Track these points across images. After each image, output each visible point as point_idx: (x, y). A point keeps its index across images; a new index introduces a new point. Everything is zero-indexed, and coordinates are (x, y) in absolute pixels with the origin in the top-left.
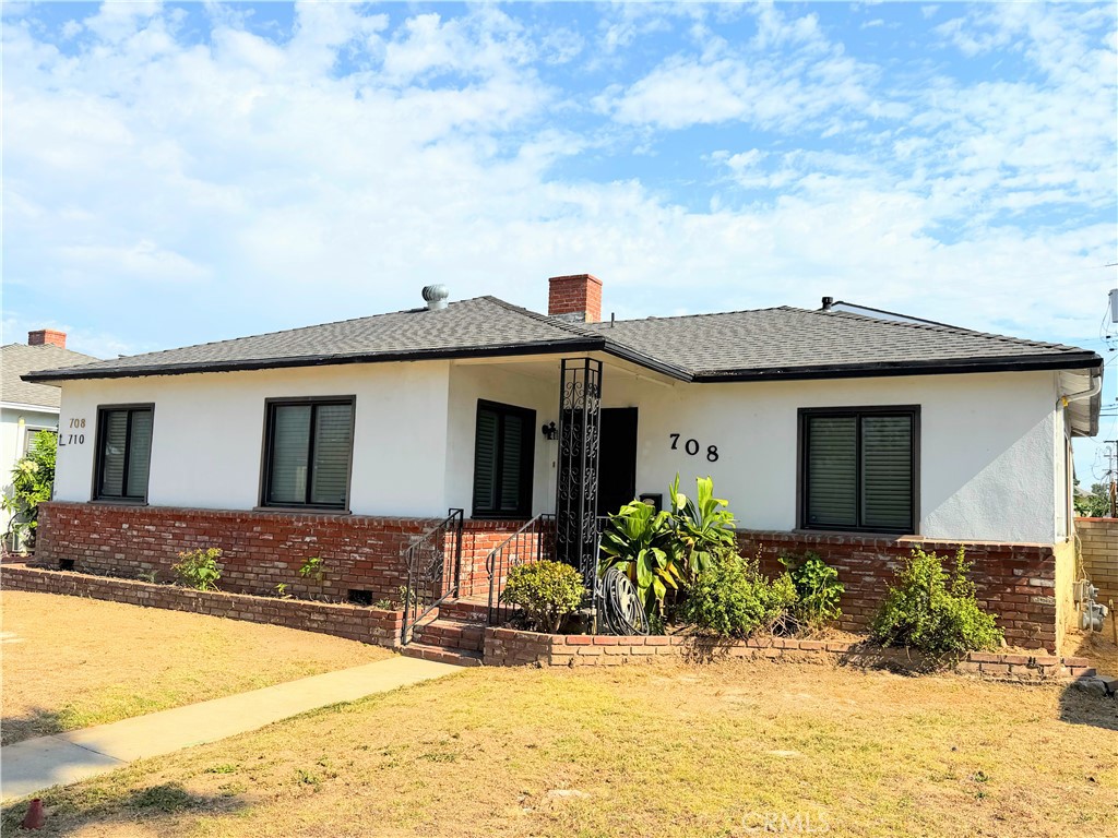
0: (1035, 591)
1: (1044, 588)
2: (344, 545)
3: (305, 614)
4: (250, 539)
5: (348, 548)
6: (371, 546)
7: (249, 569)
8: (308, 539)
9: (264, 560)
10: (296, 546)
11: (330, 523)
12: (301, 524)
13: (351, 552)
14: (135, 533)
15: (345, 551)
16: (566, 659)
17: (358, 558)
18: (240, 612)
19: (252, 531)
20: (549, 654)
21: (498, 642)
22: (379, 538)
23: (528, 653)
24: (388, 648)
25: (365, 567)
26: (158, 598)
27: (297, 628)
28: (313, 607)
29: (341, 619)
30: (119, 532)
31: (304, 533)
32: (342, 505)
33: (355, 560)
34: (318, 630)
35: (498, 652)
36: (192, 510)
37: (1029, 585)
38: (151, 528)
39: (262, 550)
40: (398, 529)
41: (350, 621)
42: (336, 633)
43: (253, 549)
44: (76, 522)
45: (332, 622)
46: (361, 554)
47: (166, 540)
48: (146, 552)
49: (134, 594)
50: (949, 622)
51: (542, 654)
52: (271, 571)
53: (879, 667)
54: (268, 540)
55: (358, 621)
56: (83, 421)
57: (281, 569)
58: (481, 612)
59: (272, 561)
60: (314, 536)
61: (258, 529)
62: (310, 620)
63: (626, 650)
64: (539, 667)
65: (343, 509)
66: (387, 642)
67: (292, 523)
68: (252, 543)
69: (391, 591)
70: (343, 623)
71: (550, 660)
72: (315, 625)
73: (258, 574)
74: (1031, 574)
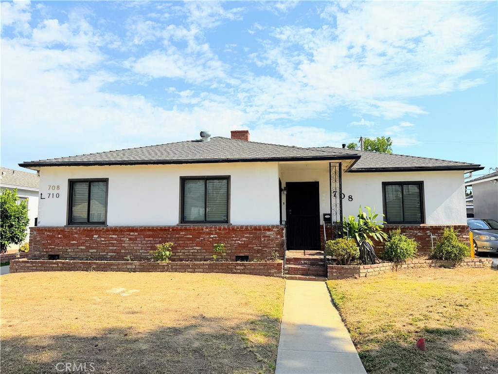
0: (464, 239)
1: (467, 238)
2: (232, 238)
3: (233, 267)
4: (178, 238)
5: (235, 239)
6: (246, 237)
7: (179, 251)
8: (212, 236)
9: (187, 247)
10: (206, 239)
11: (224, 229)
12: (208, 230)
13: (236, 240)
14: (103, 239)
15: (233, 240)
16: (364, 274)
17: (240, 243)
18: (194, 269)
19: (179, 234)
20: (359, 273)
21: (334, 270)
22: (250, 234)
23: (349, 273)
24: (279, 277)
25: (245, 246)
26: (142, 267)
27: (229, 273)
28: (237, 263)
29: (253, 267)
30: (92, 240)
31: (210, 233)
32: (227, 221)
33: (239, 243)
34: (240, 273)
35: (335, 274)
36: (141, 227)
37: (463, 238)
38: (114, 236)
39: (186, 242)
40: (260, 230)
41: (257, 268)
42: (250, 274)
43: (181, 242)
44: (60, 236)
45: (248, 269)
46: (241, 241)
47: (125, 241)
48: (111, 248)
49: (125, 267)
50: (460, 249)
51: (356, 273)
52: (192, 251)
53: (440, 267)
54: (190, 238)
55: (262, 267)
56: (58, 187)
57: (197, 250)
58: (305, 260)
59: (192, 246)
60: (215, 234)
61: (184, 233)
62: (236, 269)
63: (379, 269)
64: (356, 278)
65: (228, 223)
66: (278, 275)
67: (203, 229)
68: (180, 239)
69: (258, 255)
70: (254, 269)
71: (359, 275)
72: (239, 271)
73: (184, 253)
74: (463, 234)
